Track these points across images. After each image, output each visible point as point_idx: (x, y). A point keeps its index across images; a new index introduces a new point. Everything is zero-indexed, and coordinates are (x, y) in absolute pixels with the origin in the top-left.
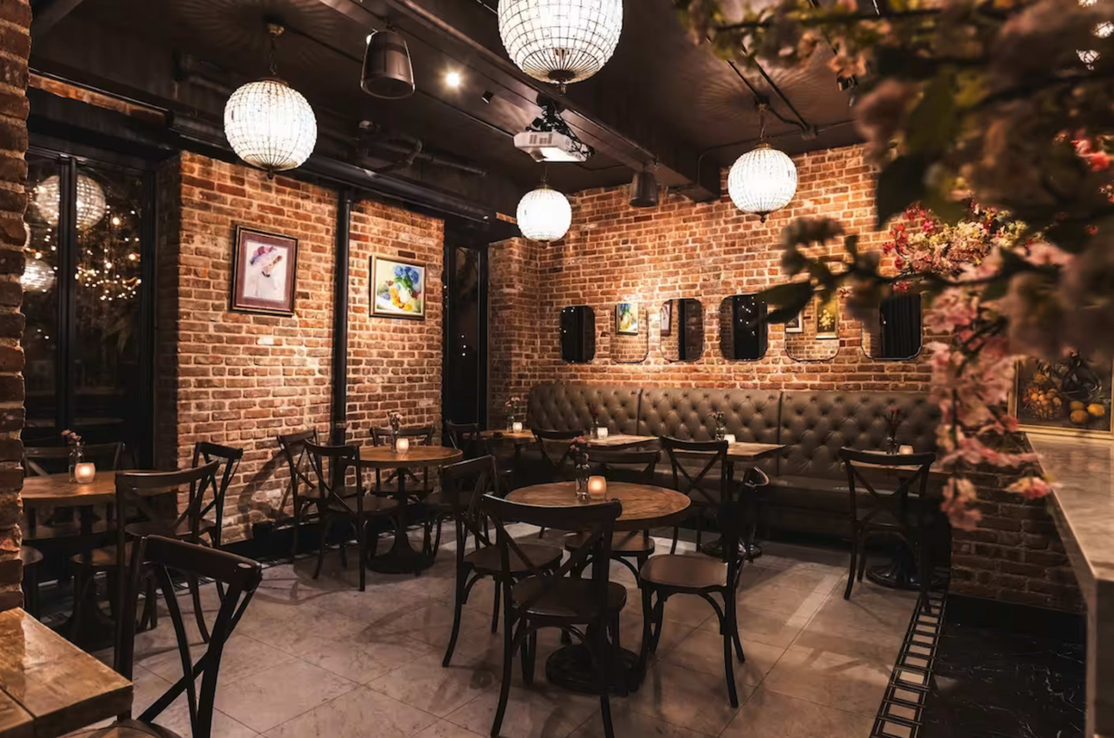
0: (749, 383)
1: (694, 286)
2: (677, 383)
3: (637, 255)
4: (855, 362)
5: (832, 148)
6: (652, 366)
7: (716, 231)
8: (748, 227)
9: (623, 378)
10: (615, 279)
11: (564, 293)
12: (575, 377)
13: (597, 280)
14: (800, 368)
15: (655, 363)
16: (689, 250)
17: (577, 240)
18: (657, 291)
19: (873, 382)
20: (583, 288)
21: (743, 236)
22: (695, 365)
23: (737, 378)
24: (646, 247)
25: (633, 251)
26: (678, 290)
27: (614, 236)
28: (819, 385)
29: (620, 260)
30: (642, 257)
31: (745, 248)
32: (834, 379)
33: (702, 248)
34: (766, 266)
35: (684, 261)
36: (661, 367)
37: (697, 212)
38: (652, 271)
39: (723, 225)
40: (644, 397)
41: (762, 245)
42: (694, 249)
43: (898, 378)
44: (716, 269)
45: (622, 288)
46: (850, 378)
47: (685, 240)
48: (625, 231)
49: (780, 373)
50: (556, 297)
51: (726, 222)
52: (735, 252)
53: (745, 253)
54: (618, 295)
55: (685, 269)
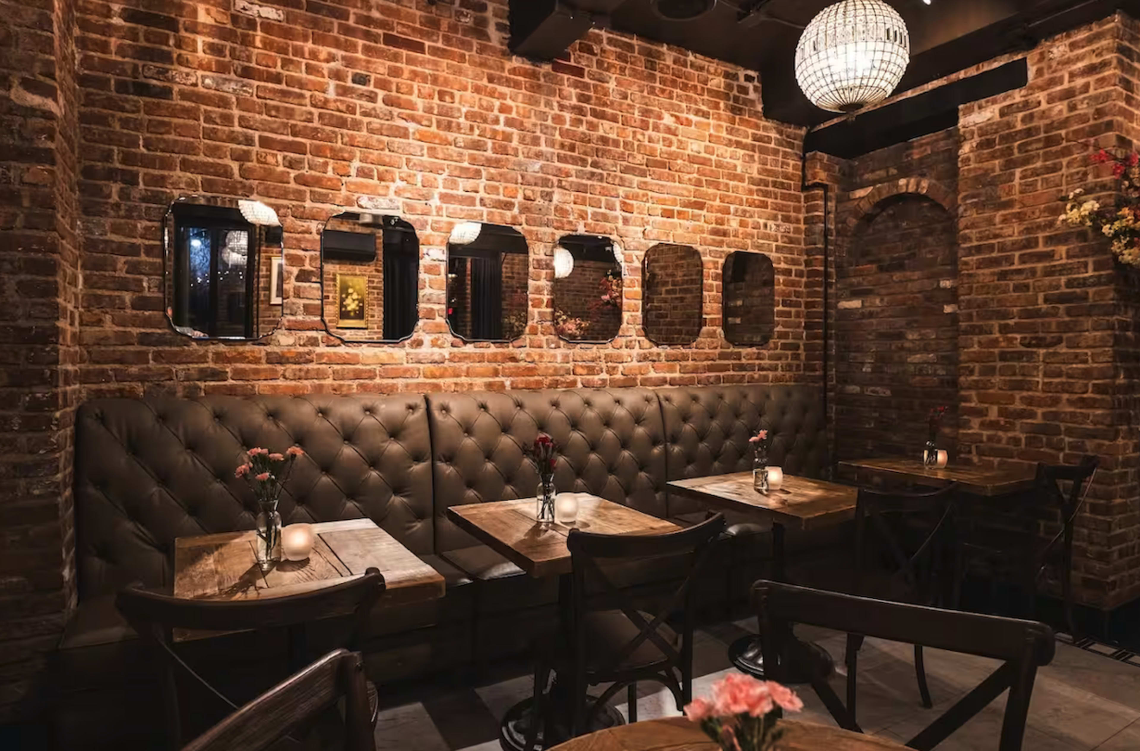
0: (596, 378)
1: (508, 206)
2: (479, 382)
3: (391, 117)
4: (716, 348)
5: (695, 51)
6: (425, 350)
7: (543, 116)
8: (592, 127)
9: (357, 375)
10: (337, 156)
11: (178, 158)
12: (218, 375)
13: (286, 146)
14: (659, 354)
15: (434, 344)
16: (499, 137)
17: (219, 31)
18: (435, 202)
19: (732, 373)
20: (242, 158)
21: (586, 140)
22: (510, 350)
23: (579, 370)
24: (412, 106)
25: (380, 104)
26: (478, 207)
27: (331, 58)
28: (681, 379)
29: (348, 116)
30: (402, 123)
31: (590, 160)
32: (695, 370)
33: (522, 141)
34: (618, 197)
35: (489, 153)
36: (446, 352)
37: (514, 71)
38: (425, 158)
39: (556, 111)
40: (438, 415)
41: (612, 161)
42: (508, 138)
43: (752, 367)
44: (545, 182)
45: (353, 179)
46: (710, 369)
47: (491, 115)
48: (360, 55)
49: (635, 363)
50: (148, 162)
51: (562, 107)
52: (575, 161)
53: (589, 168)
54: (344, 192)
55: (492, 170)
